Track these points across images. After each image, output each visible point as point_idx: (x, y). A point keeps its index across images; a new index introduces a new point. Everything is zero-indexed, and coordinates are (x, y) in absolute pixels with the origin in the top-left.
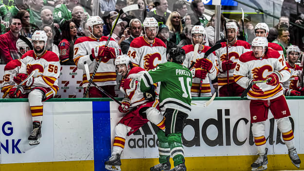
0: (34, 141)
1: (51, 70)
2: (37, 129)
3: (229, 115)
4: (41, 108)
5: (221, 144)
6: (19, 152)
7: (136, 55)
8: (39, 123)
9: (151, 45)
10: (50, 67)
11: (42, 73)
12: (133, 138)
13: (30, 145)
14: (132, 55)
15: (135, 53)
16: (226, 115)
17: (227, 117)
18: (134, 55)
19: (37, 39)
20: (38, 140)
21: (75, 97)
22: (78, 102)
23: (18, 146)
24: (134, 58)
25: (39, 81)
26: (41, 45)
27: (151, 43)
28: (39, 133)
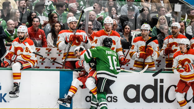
0: (13, 95)
1: (27, 51)
2: (15, 87)
3: (163, 82)
4: (19, 74)
5: (156, 101)
6: (5, 101)
7: (97, 41)
8: (17, 83)
9: (109, 35)
10: (26, 49)
11: (22, 52)
12: (90, 96)
13: (10, 97)
14: (95, 42)
15: (97, 40)
16: (160, 83)
17: (162, 84)
18: (96, 42)
19: (19, 31)
20: (17, 94)
21: (50, 68)
22: (49, 71)
23: (4, 98)
24: (96, 43)
25: (19, 58)
26: (22, 35)
27: (109, 34)
28: (17, 90)
